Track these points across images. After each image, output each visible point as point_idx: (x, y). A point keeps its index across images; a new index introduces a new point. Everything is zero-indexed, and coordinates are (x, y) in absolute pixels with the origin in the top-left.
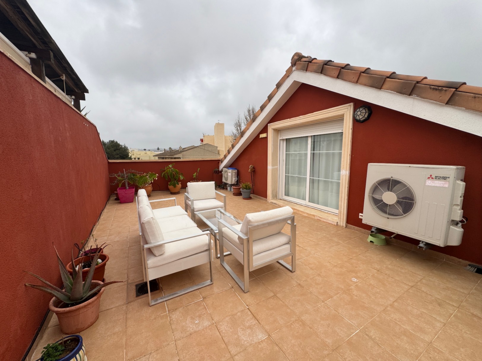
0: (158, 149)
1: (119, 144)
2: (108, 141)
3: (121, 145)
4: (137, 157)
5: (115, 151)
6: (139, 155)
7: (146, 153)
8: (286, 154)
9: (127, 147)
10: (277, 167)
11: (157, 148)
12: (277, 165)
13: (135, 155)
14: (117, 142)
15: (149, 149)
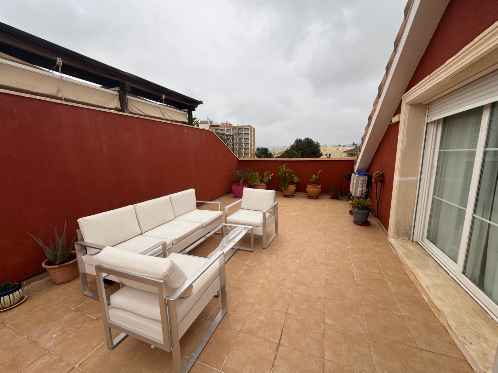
0: (354, 144)
1: (312, 141)
2: (304, 139)
3: (314, 142)
4: (329, 153)
5: (308, 147)
6: (331, 151)
7: (338, 149)
8: (439, 152)
9: (319, 144)
10: (416, 178)
11: (352, 143)
12: (417, 176)
13: (327, 151)
14: (311, 139)
15: (343, 145)
